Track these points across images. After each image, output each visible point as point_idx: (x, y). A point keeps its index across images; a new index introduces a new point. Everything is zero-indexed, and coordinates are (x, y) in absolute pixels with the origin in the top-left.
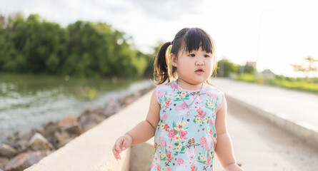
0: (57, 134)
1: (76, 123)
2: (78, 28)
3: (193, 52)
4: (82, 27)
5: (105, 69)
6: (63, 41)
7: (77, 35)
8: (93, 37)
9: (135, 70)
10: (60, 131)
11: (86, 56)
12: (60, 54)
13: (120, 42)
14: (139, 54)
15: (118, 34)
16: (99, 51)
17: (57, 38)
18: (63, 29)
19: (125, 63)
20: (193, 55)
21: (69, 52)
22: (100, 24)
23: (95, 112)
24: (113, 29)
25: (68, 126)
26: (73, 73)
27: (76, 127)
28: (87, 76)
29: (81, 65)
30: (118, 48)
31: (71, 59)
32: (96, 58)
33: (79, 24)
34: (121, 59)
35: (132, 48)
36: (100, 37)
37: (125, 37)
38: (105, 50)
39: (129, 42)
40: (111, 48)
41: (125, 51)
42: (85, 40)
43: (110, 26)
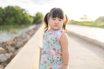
0: (7, 47)
1: (13, 42)
2: (9, 8)
3: (54, 19)
4: (10, 8)
5: (19, 22)
6: (3, 13)
7: (8, 11)
8: (14, 11)
9: (30, 22)
10: (8, 45)
11: (13, 18)
12: (3, 17)
13: (24, 12)
14: (31, 16)
15: (23, 10)
16: (17, 16)
17: (1, 12)
18: (3, 9)
19: (26, 20)
20: (55, 19)
21: (6, 17)
22: (16, 7)
23: (19, 37)
24: (21, 9)
25: (11, 43)
26: (8, 24)
27: (14, 44)
28: (13, 25)
29: (11, 21)
30: (23, 15)
31: (7, 19)
32: (16, 18)
33: (9, 7)
34: (25, 18)
35: (28, 15)
36: (17, 11)
37: (25, 11)
38: (19, 16)
39: (27, 13)
40: (21, 15)
41: (26, 16)
42: (11, 12)
43: (20, 7)
